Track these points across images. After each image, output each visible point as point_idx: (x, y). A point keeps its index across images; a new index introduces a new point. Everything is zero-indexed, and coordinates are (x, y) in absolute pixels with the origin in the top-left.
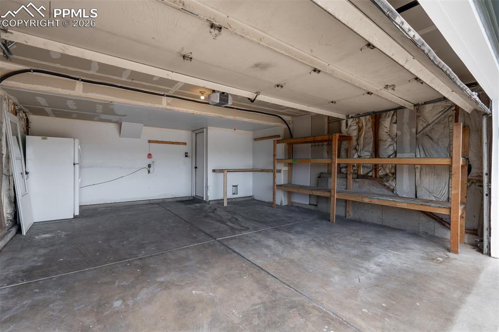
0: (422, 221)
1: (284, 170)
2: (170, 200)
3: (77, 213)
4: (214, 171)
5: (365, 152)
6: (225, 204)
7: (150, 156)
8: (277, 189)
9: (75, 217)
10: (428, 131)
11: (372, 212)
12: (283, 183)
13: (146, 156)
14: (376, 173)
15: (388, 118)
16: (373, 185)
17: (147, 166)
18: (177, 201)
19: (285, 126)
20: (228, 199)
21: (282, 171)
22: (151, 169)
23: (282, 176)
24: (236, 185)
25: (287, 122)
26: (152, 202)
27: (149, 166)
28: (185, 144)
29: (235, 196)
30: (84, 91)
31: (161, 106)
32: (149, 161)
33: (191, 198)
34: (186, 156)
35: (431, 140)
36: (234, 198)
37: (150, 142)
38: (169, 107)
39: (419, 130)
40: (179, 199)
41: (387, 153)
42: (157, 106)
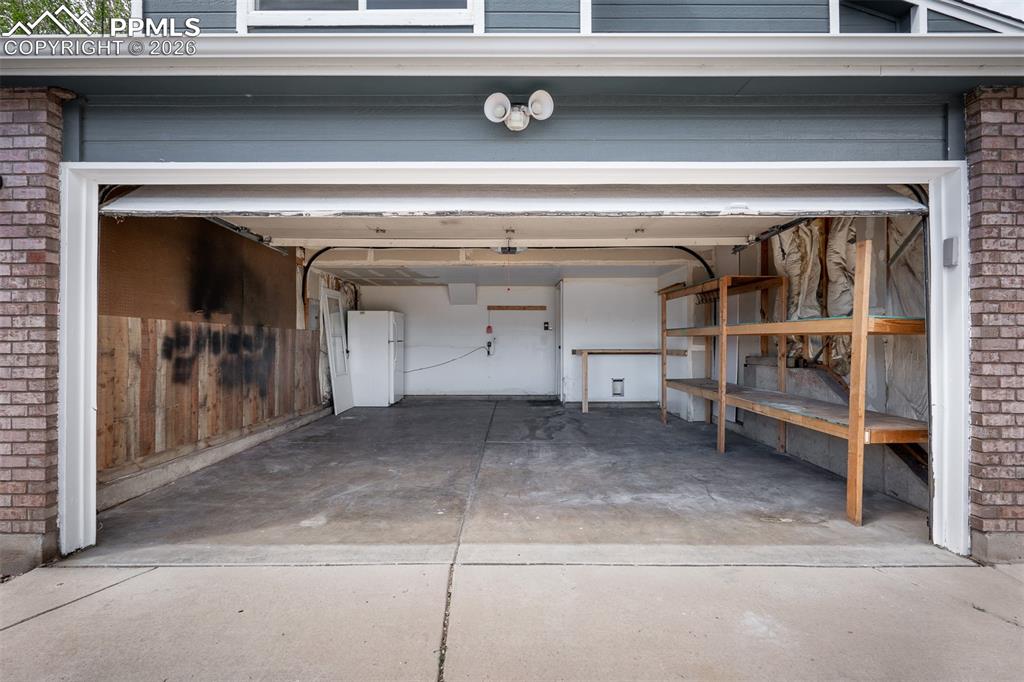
0: (889, 465)
1: (693, 352)
2: (518, 398)
3: (392, 402)
4: (574, 352)
5: (809, 310)
6: (585, 409)
7: (489, 329)
8: (668, 386)
9: (391, 406)
10: (907, 254)
11: (815, 442)
12: (691, 377)
13: (485, 330)
14: (829, 354)
15: (840, 230)
16: (815, 382)
17: (486, 345)
18: (529, 401)
19: (698, 263)
20: (589, 403)
21: (689, 353)
22: (491, 349)
23: (690, 363)
24: (621, 378)
25: (702, 256)
26: (491, 398)
27: (489, 345)
28: (543, 308)
29: (618, 399)
30: (376, 259)
31: (457, 262)
32: (489, 338)
33: (552, 398)
34: (546, 328)
35: (910, 275)
36: (615, 403)
37: (490, 308)
38: (468, 262)
39: (892, 253)
40: (533, 398)
41: (837, 310)
42: (452, 262)
